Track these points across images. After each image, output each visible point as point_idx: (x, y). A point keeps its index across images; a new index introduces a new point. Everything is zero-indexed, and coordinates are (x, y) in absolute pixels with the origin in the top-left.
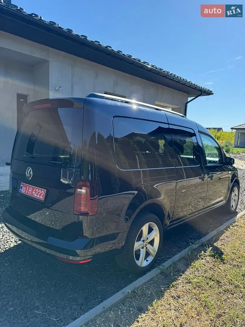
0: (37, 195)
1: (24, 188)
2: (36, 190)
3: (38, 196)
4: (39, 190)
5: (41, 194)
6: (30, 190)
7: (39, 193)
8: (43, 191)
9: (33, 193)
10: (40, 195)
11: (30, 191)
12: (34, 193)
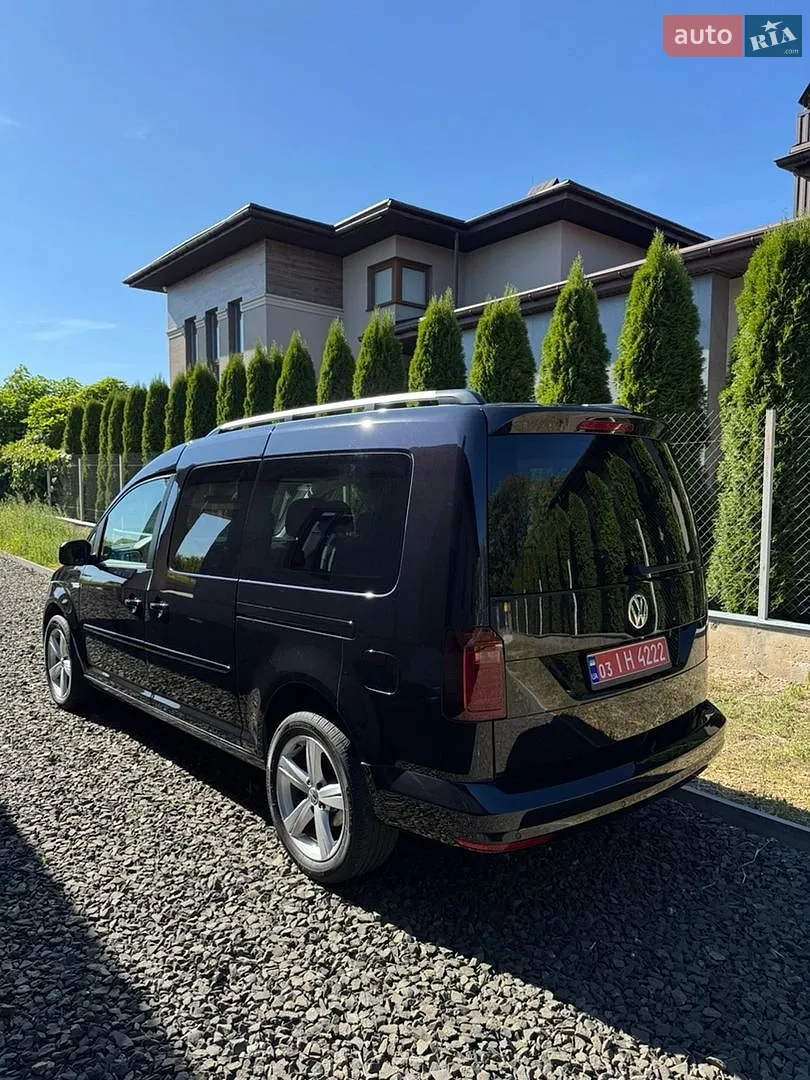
0: (651, 659)
1: (606, 667)
2: (642, 651)
3: (655, 661)
4: (649, 645)
5: (659, 651)
6: (627, 660)
7: (652, 652)
8: (660, 644)
9: (640, 660)
10: (658, 657)
11: (629, 662)
12: (643, 659)
